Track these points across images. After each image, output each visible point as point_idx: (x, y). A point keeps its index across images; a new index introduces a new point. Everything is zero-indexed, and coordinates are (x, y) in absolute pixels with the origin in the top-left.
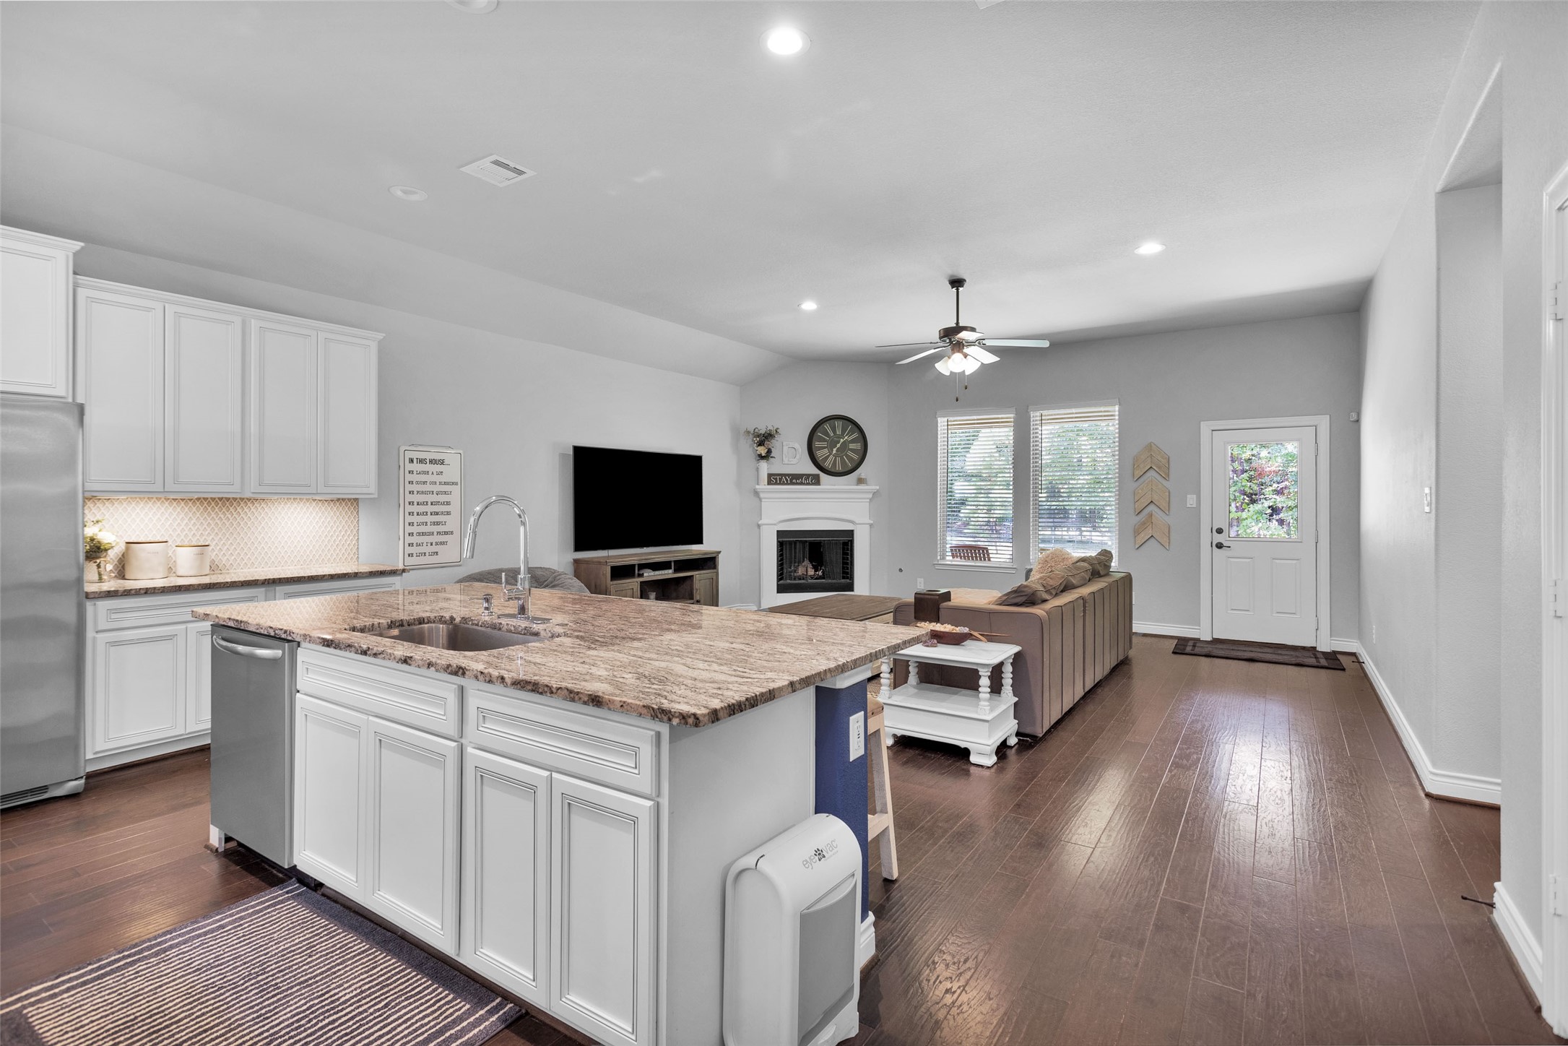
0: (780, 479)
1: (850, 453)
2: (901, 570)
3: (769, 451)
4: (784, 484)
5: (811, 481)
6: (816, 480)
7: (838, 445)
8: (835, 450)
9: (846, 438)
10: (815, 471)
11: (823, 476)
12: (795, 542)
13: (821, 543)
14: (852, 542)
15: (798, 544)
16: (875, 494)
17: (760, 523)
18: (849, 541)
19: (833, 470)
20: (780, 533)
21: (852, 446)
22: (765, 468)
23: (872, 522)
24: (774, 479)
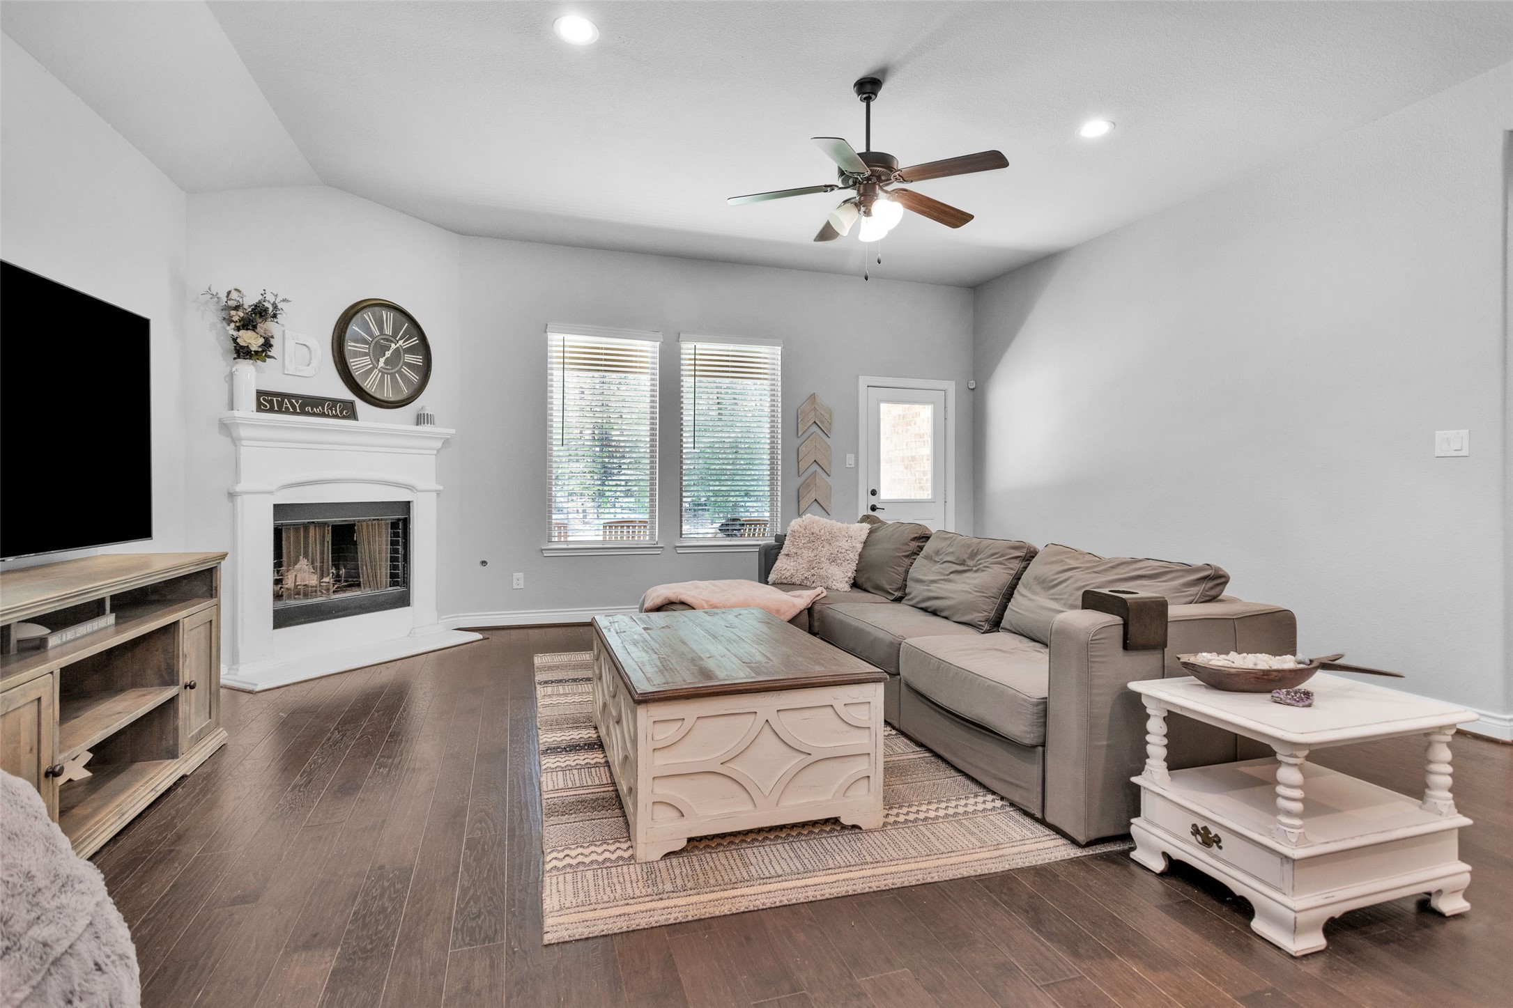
0: (280, 404)
1: (405, 370)
2: (484, 563)
3: (267, 345)
4: (287, 412)
5: (341, 413)
6: (348, 411)
7: (388, 354)
8: (382, 360)
9: (401, 342)
10: (345, 394)
11: (361, 405)
12: (306, 527)
13: (354, 525)
14: (406, 522)
15: (312, 529)
16: (447, 442)
17: (238, 488)
18: (399, 520)
19: (378, 396)
20: (279, 509)
21: (409, 358)
22: (250, 376)
23: (441, 488)
24: (270, 401)
